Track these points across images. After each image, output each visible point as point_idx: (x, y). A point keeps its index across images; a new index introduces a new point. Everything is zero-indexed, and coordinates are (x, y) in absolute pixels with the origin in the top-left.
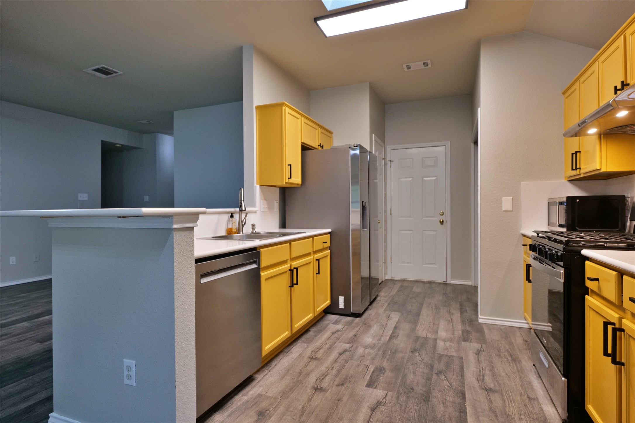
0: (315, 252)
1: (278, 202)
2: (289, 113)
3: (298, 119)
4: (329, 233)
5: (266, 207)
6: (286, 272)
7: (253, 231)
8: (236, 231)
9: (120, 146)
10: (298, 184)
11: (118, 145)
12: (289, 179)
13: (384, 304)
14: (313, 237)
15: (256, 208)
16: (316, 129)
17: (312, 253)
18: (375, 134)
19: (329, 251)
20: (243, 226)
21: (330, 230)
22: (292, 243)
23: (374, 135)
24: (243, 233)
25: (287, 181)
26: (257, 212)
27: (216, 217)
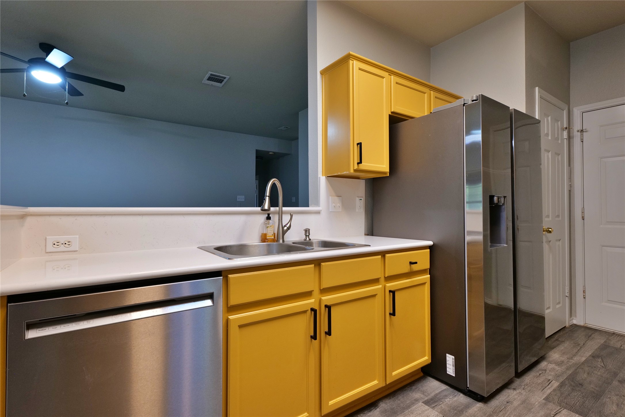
0: (389, 278)
1: (363, 199)
2: (360, 69)
3: (383, 77)
4: (430, 247)
5: (339, 206)
6: (305, 312)
7: (306, 238)
8: (273, 237)
9: (273, 153)
10: (385, 173)
11: (271, 153)
12: (360, 165)
13: (549, 382)
14: (383, 254)
15: (320, 207)
16: (425, 93)
17: (382, 280)
18: (539, 87)
19: (429, 276)
20: (284, 232)
21: (430, 243)
22: (323, 264)
23: (537, 88)
24: (283, 241)
25: (356, 167)
26: (322, 212)
27: (242, 218)
